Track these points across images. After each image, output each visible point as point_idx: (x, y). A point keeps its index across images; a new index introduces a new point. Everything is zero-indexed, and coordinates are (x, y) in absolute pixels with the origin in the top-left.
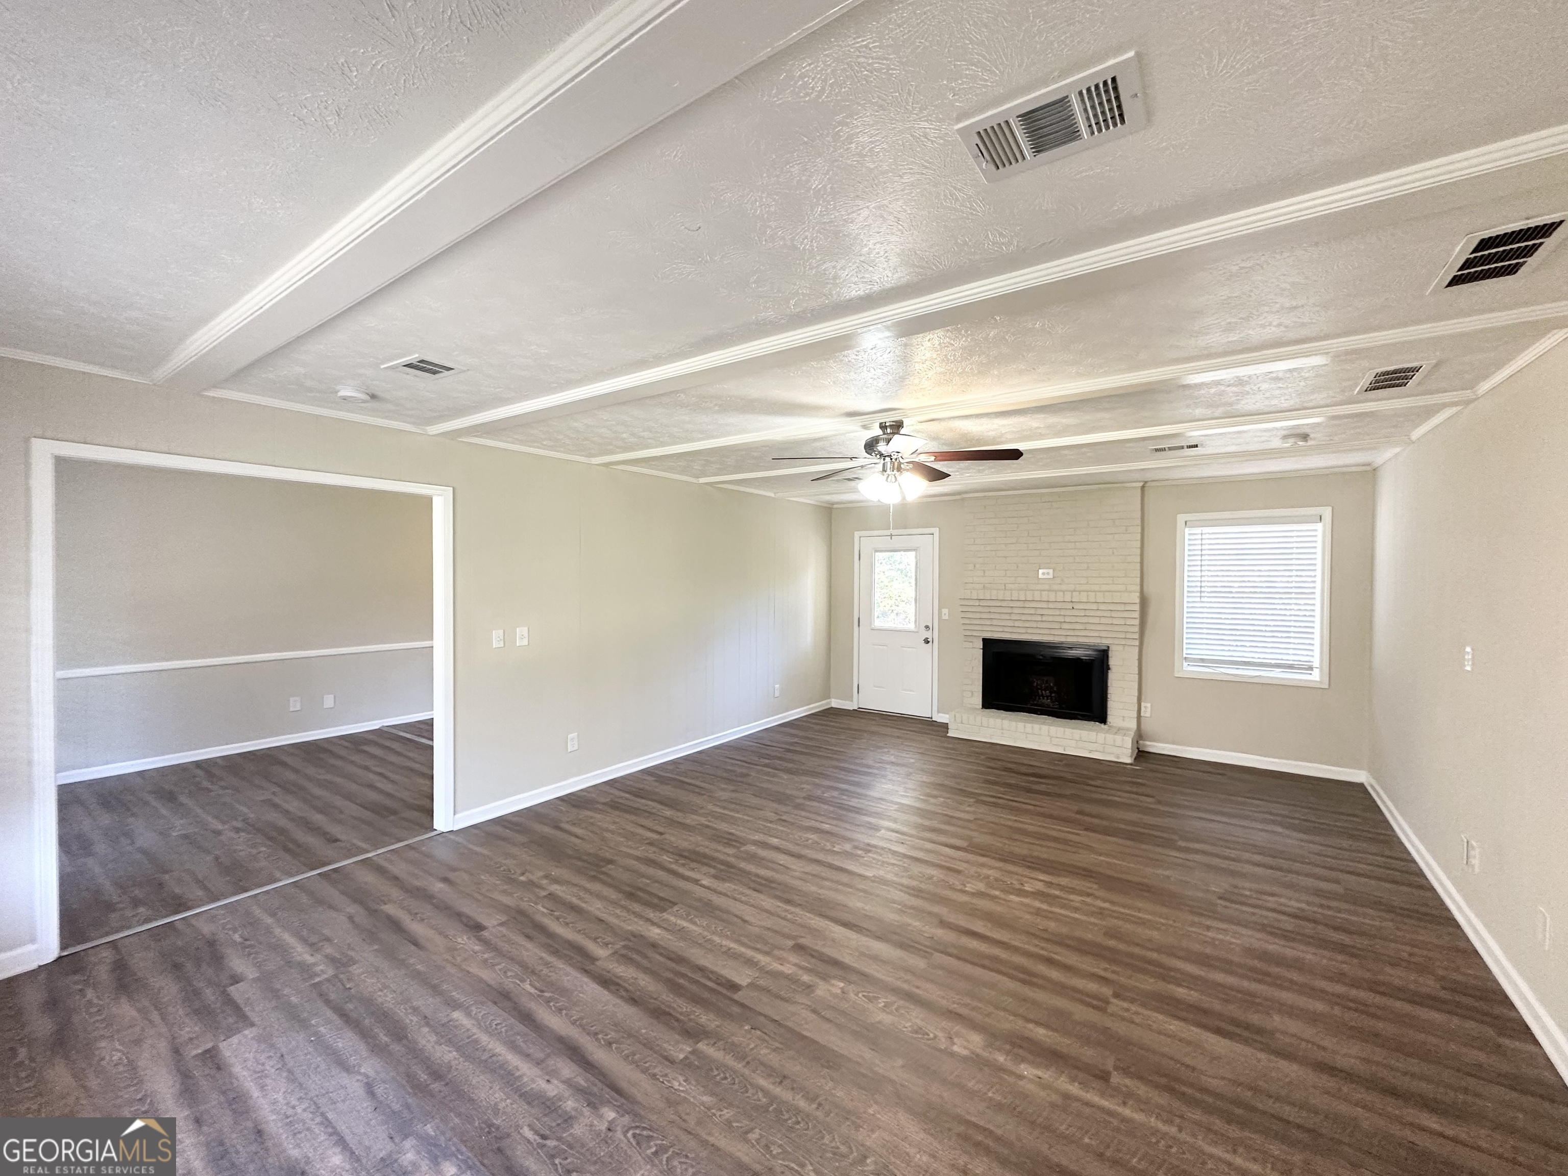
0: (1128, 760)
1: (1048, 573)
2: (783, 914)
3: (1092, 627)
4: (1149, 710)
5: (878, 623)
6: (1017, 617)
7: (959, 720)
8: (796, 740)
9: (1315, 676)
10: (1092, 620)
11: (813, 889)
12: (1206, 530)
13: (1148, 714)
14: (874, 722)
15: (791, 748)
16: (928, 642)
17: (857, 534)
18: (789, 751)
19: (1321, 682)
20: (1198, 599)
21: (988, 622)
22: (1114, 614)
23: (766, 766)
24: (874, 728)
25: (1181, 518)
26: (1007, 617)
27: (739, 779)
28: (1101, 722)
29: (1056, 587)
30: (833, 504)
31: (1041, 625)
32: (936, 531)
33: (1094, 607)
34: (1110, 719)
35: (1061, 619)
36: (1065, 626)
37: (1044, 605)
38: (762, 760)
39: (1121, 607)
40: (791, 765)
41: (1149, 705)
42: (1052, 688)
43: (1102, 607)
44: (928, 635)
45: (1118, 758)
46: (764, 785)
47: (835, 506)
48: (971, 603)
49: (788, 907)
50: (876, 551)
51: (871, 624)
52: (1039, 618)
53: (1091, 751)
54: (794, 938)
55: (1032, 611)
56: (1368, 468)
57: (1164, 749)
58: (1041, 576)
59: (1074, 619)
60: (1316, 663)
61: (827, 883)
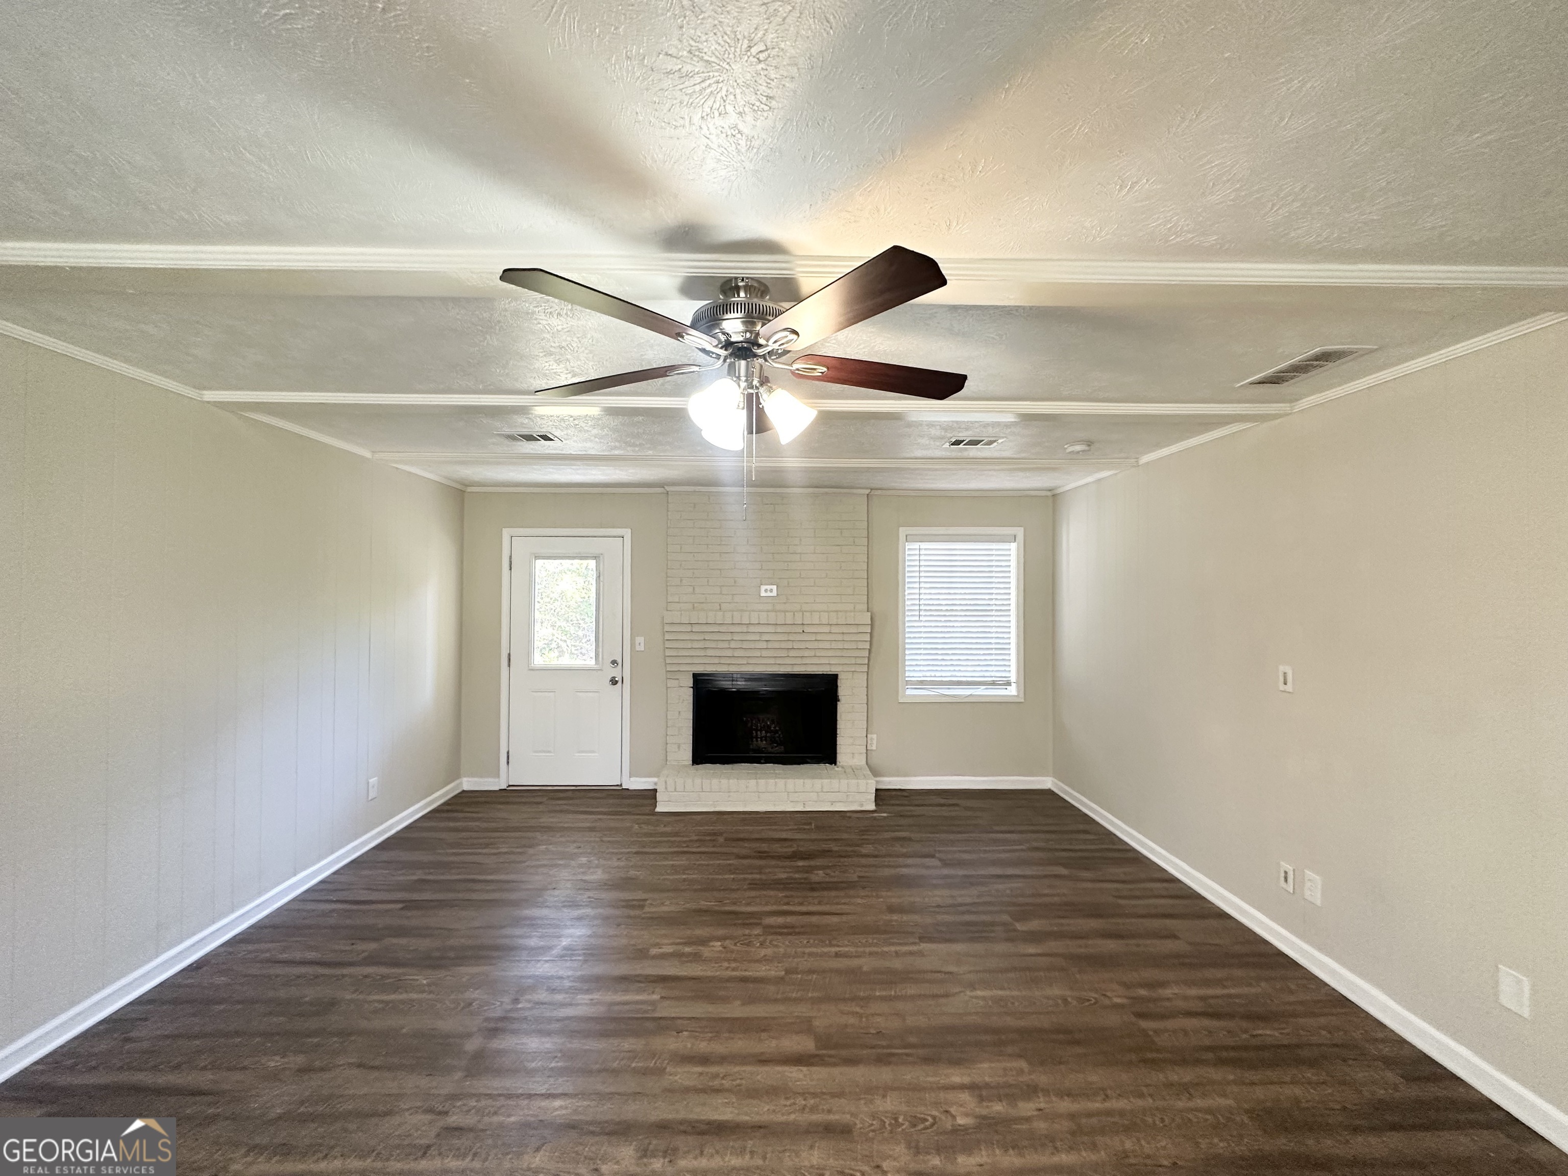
0: (872, 806)
1: (771, 591)
3: (823, 653)
4: (875, 742)
5: (538, 660)
6: (739, 645)
7: (671, 788)
8: (419, 875)
9: (1012, 691)
10: (822, 645)
12: (924, 545)
13: (874, 748)
14: (541, 808)
15: (416, 896)
16: (616, 682)
17: (506, 533)
18: (410, 905)
19: (1017, 696)
20: (917, 618)
21: (702, 653)
22: (846, 638)
23: (371, 960)
24: (546, 820)
25: (903, 531)
26: (726, 645)
27: (313, 1024)
28: (831, 764)
29: (778, 607)
30: (467, 486)
31: (765, 653)
32: (627, 533)
33: (826, 629)
34: (840, 758)
35: (789, 645)
36: (792, 653)
37: (771, 629)
38: (361, 946)
39: (853, 629)
40: (424, 944)
41: (875, 736)
42: (769, 727)
43: (835, 629)
44: (616, 673)
45: (862, 805)
46: (378, 1024)
47: (469, 489)
48: (682, 628)
50: (537, 558)
51: (529, 664)
52: (764, 645)
53: (832, 803)
55: (757, 637)
56: (1049, 493)
57: (890, 783)
58: (763, 594)
59: (803, 645)
60: (1013, 679)
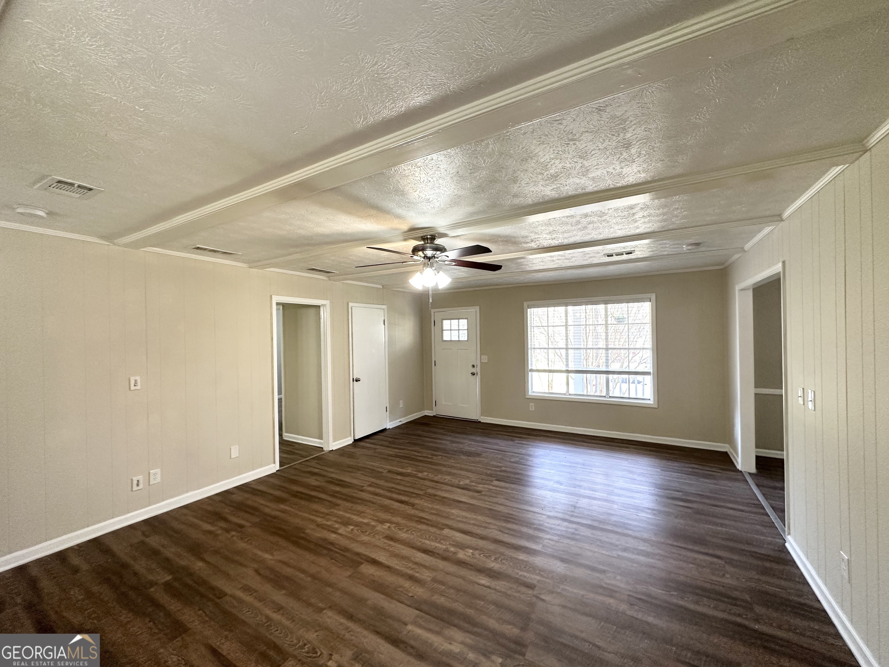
2: (490, 504)
11: (480, 518)
49: (490, 507)
54: (482, 495)
61: (472, 522)
